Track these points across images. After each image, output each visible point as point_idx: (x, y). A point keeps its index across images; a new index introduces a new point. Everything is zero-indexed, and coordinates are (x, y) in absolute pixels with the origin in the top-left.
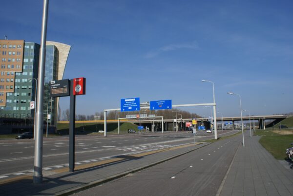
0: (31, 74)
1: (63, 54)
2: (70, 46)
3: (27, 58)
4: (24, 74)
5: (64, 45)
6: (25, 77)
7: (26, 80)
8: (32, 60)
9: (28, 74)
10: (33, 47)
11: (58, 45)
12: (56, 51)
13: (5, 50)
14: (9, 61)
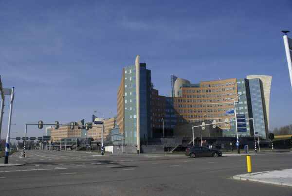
0: (246, 103)
1: (266, 84)
2: (271, 77)
3: (240, 91)
4: (240, 103)
5: (265, 76)
6: (241, 105)
7: (242, 108)
8: (244, 92)
9: (244, 103)
10: (243, 82)
11: (260, 77)
12: (261, 82)
13: (223, 87)
14: (228, 95)
